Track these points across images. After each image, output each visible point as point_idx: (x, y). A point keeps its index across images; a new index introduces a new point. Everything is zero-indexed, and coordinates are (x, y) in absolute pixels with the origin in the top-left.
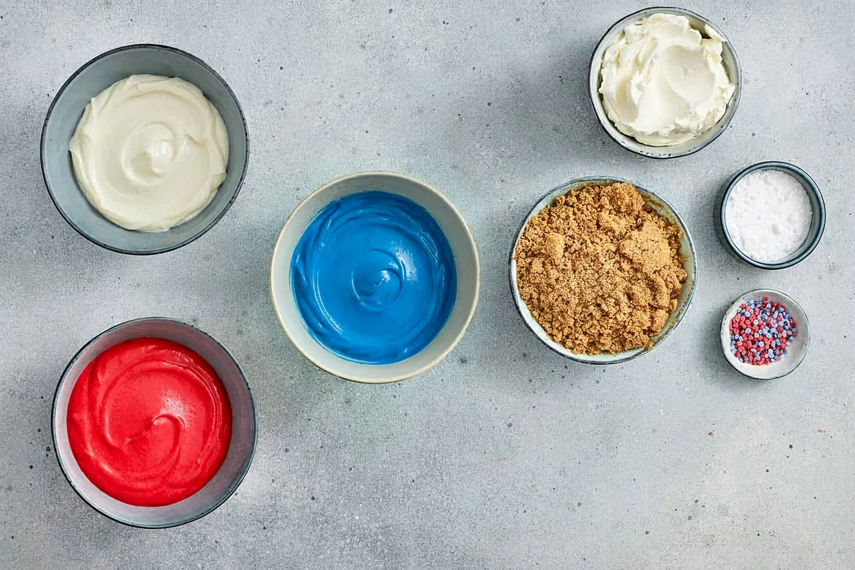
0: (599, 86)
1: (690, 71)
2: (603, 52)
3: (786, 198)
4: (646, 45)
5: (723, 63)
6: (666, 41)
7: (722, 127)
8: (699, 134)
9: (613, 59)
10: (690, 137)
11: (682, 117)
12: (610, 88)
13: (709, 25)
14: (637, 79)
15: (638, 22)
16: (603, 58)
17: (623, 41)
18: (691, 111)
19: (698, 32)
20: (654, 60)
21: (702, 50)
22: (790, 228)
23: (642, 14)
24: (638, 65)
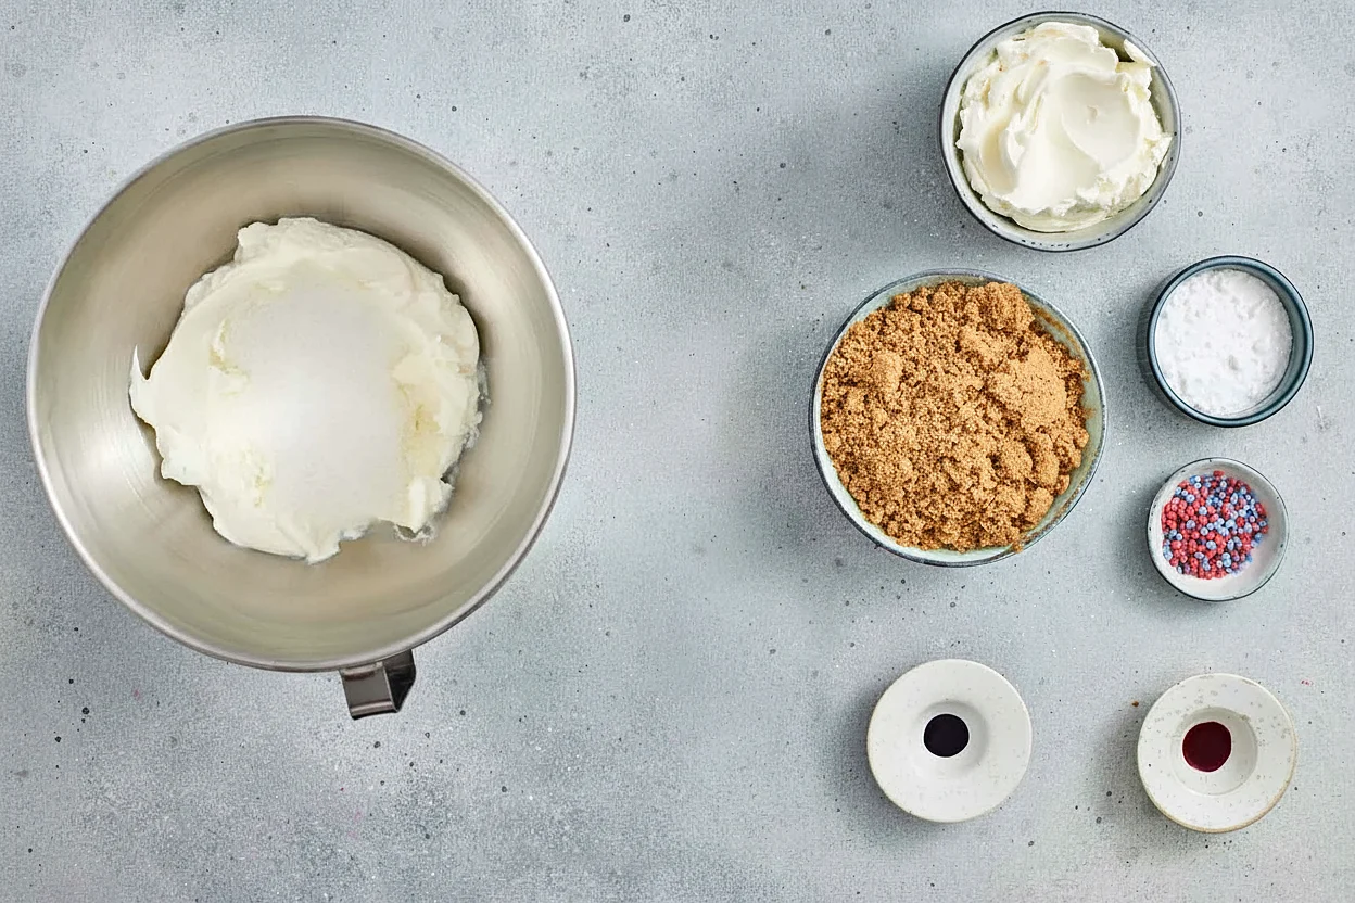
0: (957, 138)
1: (1099, 113)
2: (964, 81)
3: (1251, 315)
4: (1031, 70)
5: (1152, 100)
6: (1061, 66)
7: (1150, 201)
8: (1116, 212)
9: (979, 93)
10: (1100, 217)
11: (1089, 186)
12: (973, 139)
13: (1130, 40)
14: (1017, 125)
15: (1017, 37)
16: (963, 91)
17: (995, 65)
18: (1101, 176)
19: (1112, 52)
20: (1044, 97)
21: (1120, 79)
22: (1256, 362)
23: (1024, 23)
24: (1019, 103)
